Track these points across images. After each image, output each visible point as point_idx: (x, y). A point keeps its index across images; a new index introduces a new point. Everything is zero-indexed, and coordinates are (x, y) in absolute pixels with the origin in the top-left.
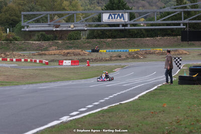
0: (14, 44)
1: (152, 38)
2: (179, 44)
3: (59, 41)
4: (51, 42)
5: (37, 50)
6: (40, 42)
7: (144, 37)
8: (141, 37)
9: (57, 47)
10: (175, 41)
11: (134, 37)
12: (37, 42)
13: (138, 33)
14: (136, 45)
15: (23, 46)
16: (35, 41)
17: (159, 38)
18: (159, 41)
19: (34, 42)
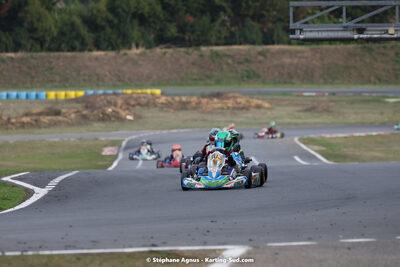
1: (112, 54)
2: (208, 73)
7: (84, 47)
8: (73, 49)
10: (193, 64)
11: (50, 50)
13: (62, 33)
14: (57, 78)
17: (135, 51)
18: (135, 63)
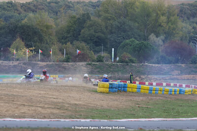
0: (131, 66)
3: (182, 65)
4: (172, 66)
5: (157, 74)
6: (160, 65)
9: (179, 72)
12: (157, 65)
15: (142, 69)
16: (154, 63)
19: (154, 65)
